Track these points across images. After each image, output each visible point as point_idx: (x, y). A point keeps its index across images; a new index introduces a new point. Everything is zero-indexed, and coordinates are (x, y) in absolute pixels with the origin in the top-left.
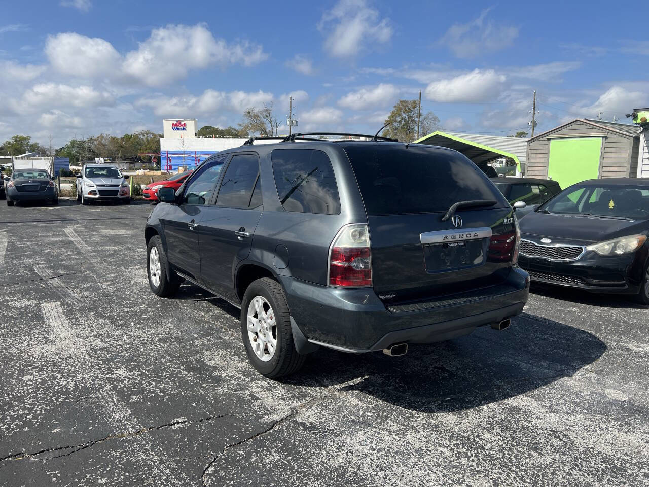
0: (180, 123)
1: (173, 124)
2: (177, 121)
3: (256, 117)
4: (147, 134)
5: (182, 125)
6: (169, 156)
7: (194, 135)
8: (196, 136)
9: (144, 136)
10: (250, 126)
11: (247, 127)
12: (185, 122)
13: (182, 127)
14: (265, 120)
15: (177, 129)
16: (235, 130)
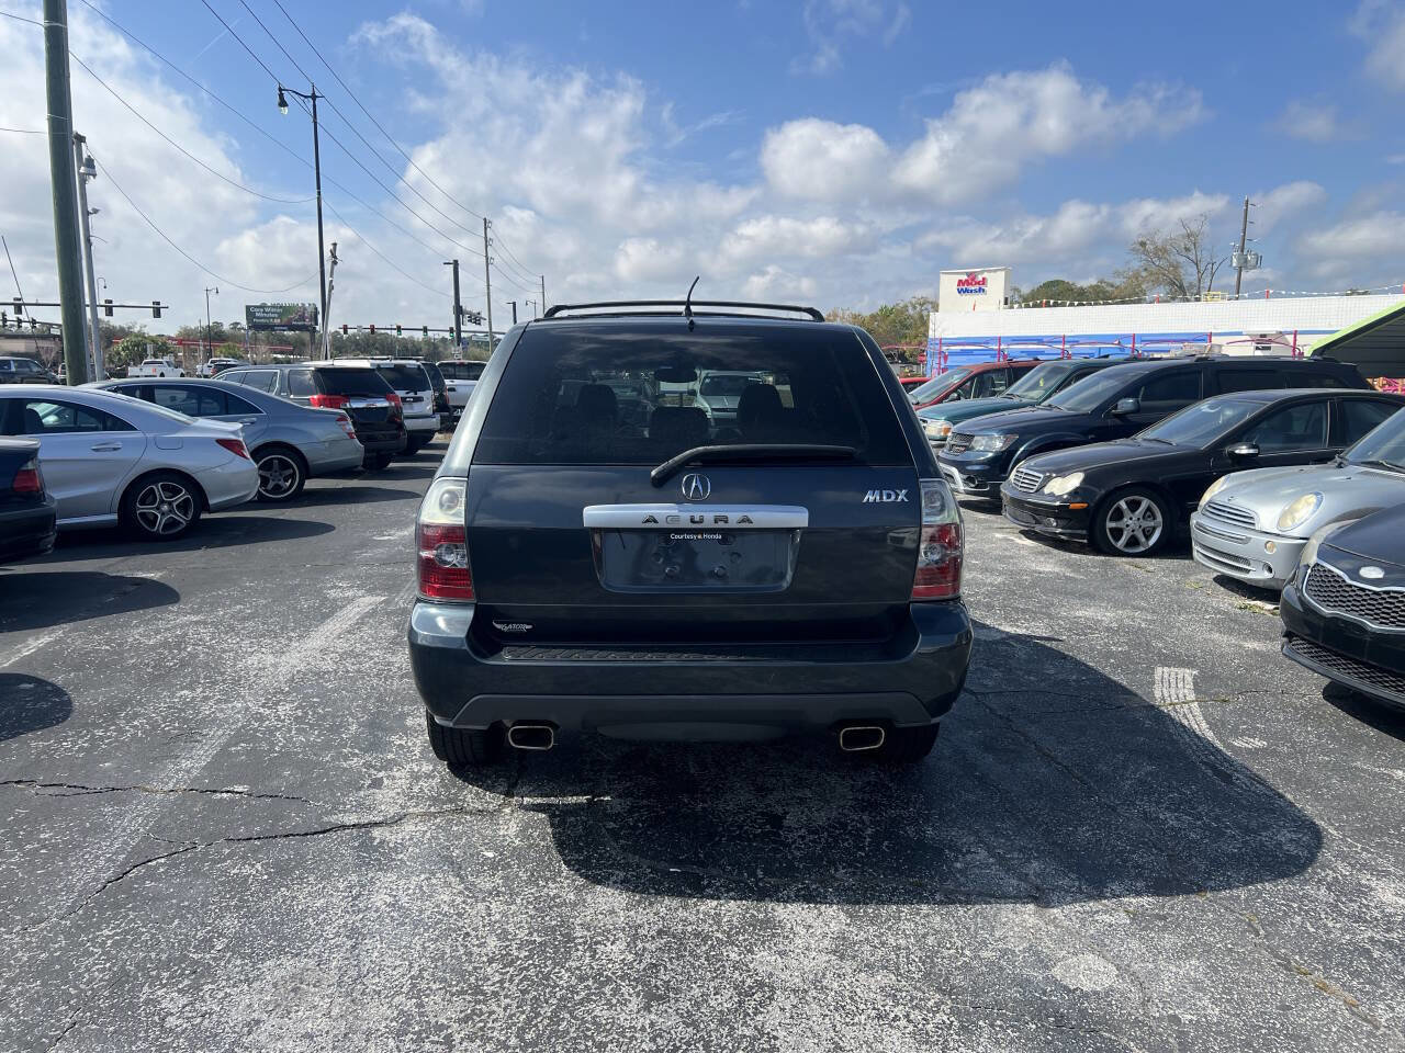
0: (973, 280)
1: (960, 281)
2: (969, 274)
3: (1161, 252)
4: (921, 305)
5: (978, 283)
6: (944, 348)
7: (1002, 302)
8: (1006, 304)
9: (915, 308)
10: (1144, 274)
11: (1137, 276)
12: (986, 275)
13: (977, 287)
14: (1182, 259)
15: (967, 291)
16: (1112, 286)
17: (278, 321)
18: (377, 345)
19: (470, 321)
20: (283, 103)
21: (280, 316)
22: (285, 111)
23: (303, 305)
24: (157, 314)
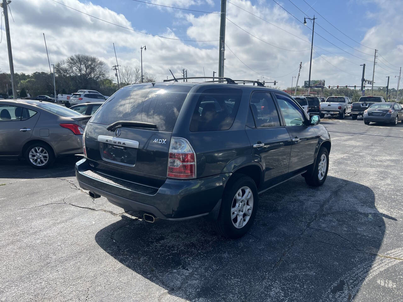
17: (313, 85)
18: (344, 92)
19: (368, 83)
20: (305, 22)
21: (314, 84)
22: (306, 24)
23: (321, 80)
24: (275, 84)
